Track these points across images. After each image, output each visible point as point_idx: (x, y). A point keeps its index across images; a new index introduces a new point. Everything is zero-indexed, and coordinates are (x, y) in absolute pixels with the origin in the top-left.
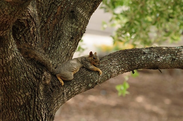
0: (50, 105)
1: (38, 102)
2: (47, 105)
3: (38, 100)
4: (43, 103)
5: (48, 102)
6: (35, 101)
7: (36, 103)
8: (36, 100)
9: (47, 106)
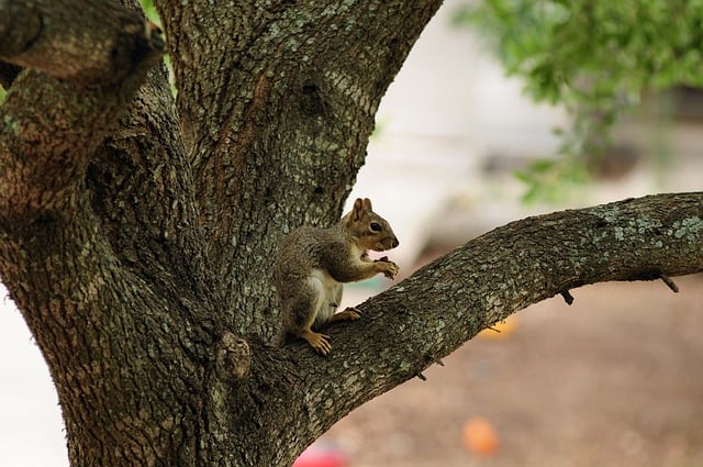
0: (258, 458)
1: (209, 450)
2: (244, 458)
3: (210, 444)
4: (227, 452)
5: (248, 449)
6: (198, 448)
7: (204, 455)
8: (203, 444)
9: (245, 462)
